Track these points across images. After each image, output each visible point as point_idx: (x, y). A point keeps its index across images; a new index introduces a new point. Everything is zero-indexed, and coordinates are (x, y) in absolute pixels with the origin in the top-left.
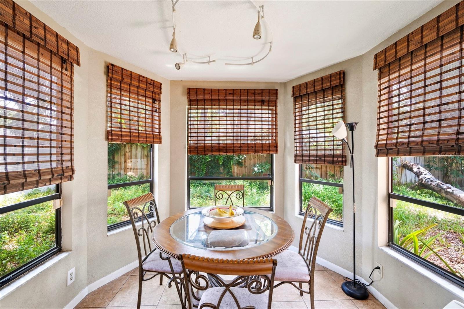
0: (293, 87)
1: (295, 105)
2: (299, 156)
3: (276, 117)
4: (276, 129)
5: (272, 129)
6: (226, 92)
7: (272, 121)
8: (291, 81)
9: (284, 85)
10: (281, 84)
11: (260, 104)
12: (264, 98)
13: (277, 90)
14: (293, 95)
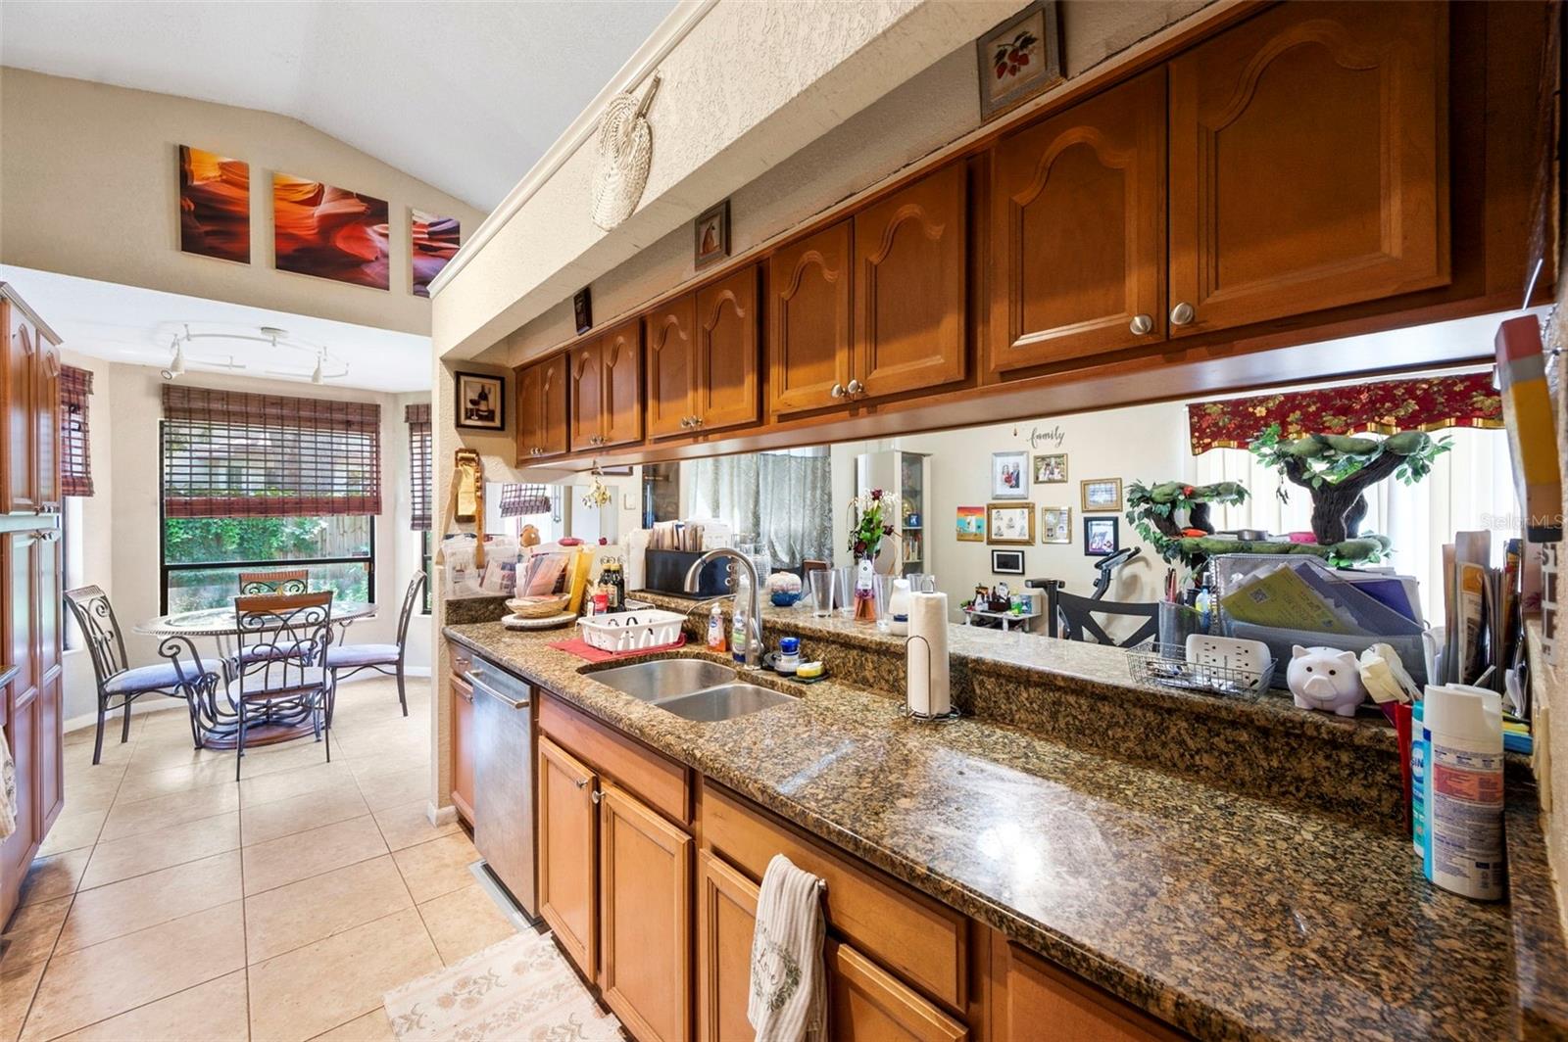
0: (407, 407)
1: (411, 436)
2: (419, 519)
3: (377, 452)
4: (378, 472)
5: (372, 472)
6: (264, 400)
7: (371, 458)
8: (405, 394)
9: (394, 396)
10: (387, 394)
11: (344, 426)
12: (350, 418)
13: (377, 407)
14: (407, 419)
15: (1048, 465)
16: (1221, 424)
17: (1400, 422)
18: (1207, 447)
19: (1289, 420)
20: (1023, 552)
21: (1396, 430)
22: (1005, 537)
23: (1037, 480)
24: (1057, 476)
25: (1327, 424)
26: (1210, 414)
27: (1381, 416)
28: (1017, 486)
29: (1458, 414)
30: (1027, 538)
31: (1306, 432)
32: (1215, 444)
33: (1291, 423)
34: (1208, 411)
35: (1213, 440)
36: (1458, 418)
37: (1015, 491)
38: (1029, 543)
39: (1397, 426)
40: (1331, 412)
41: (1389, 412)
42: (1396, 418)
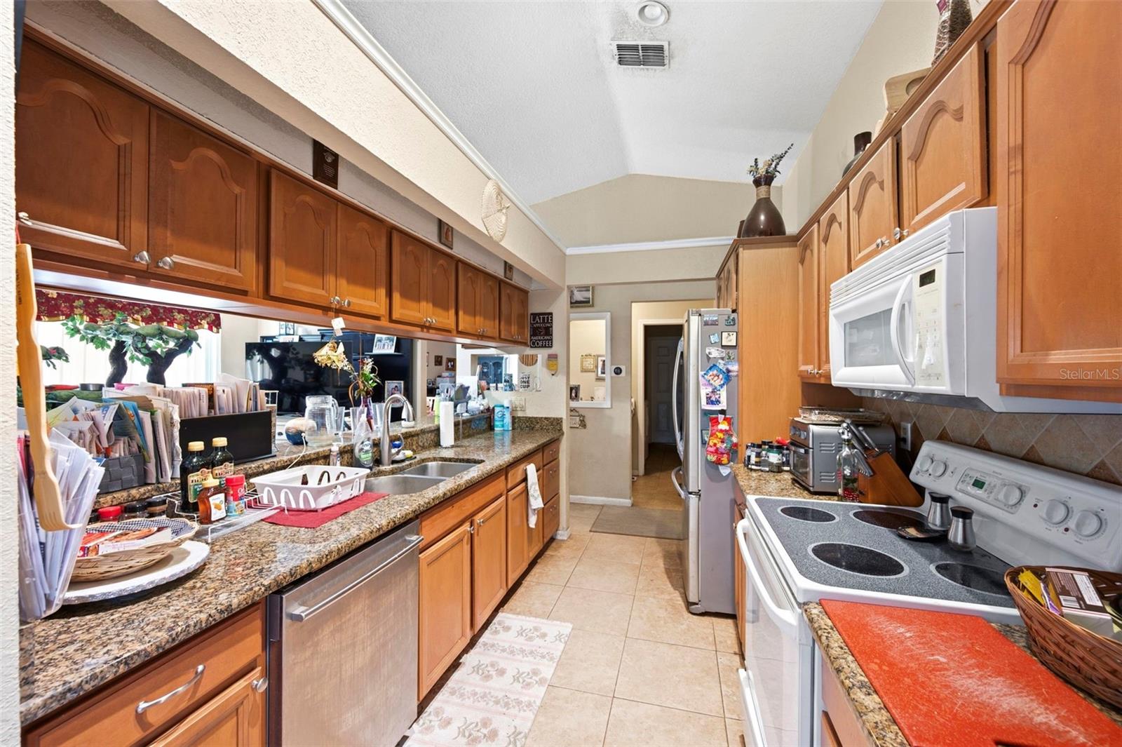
17: (144, 319)
19: (74, 304)
21: (143, 324)
25: (100, 313)
27: (134, 314)
29: (168, 320)
31: (87, 315)
33: (76, 307)
36: (168, 322)
39: (142, 321)
40: (104, 306)
41: (138, 312)
42: (142, 317)
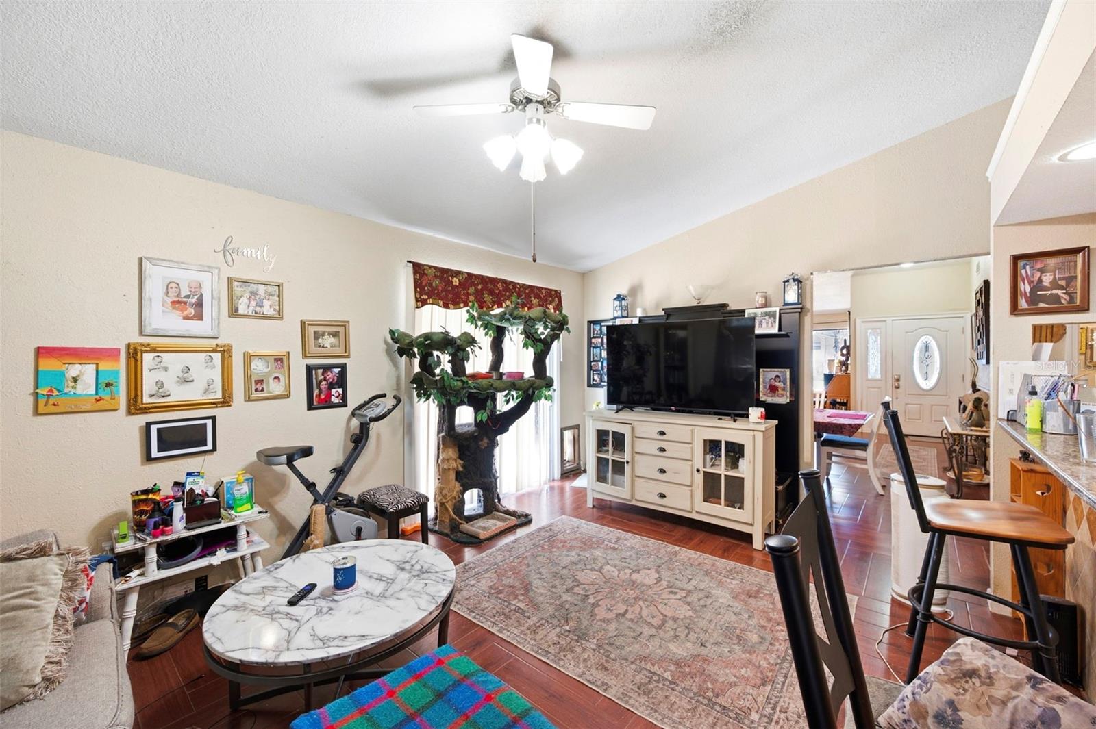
15: (254, 293)
16: (434, 285)
18: (424, 303)
19: (469, 291)
20: (214, 419)
22: (173, 399)
23: (233, 312)
24: (268, 310)
26: (427, 275)
28: (199, 317)
30: (219, 395)
32: (430, 301)
33: (470, 294)
34: (426, 272)
35: (429, 298)
37: (195, 327)
38: (226, 402)
